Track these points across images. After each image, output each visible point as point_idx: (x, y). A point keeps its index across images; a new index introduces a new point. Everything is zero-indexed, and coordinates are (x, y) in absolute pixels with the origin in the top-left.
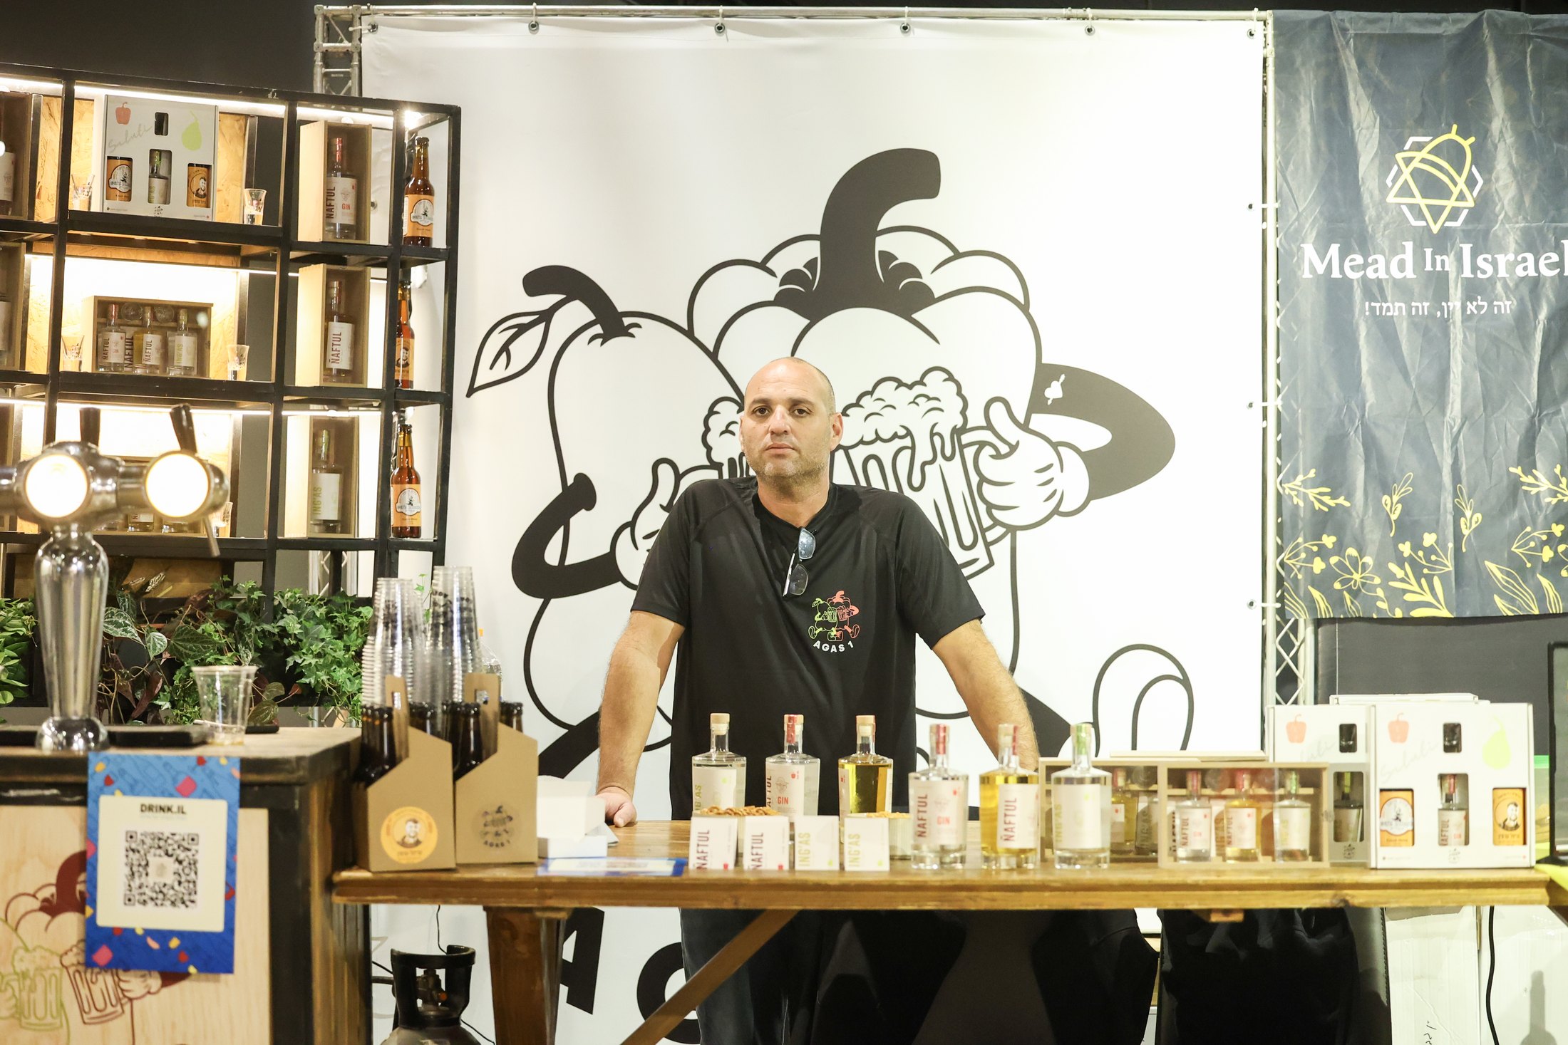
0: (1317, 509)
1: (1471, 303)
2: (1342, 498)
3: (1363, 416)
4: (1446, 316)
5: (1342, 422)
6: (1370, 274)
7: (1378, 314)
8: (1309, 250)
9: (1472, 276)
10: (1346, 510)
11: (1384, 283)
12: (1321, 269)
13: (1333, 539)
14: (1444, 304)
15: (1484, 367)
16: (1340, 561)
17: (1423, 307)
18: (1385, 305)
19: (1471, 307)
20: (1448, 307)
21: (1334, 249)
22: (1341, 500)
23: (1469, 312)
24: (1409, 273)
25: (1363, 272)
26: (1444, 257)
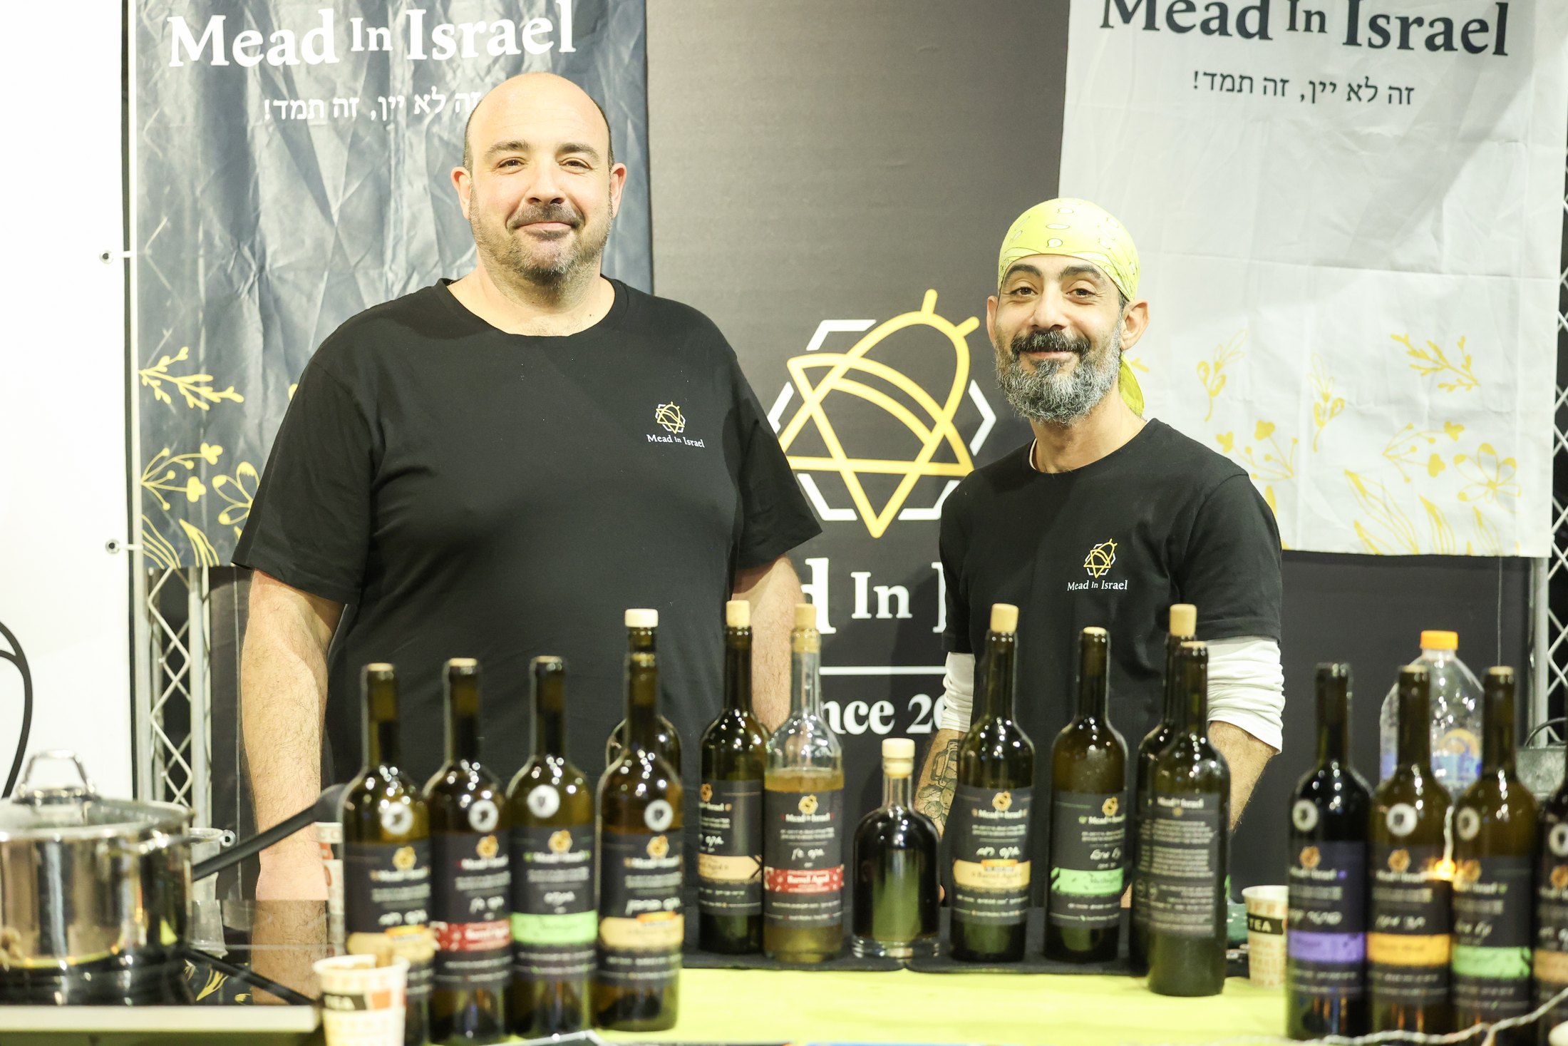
0: (191, 406)
1: (422, 97)
2: (231, 389)
3: (262, 268)
4: (385, 118)
5: (230, 281)
6: (273, 59)
7: (284, 116)
8: (180, 27)
9: (424, 57)
10: (239, 407)
11: (294, 71)
12: (195, 52)
13: (218, 450)
14: (381, 99)
15: (438, 192)
16: (228, 482)
17: (350, 106)
18: (294, 104)
19: (421, 103)
20: (389, 104)
21: (217, 24)
22: (230, 393)
23: (417, 111)
24: (330, 56)
25: (262, 56)
26: (382, 30)
